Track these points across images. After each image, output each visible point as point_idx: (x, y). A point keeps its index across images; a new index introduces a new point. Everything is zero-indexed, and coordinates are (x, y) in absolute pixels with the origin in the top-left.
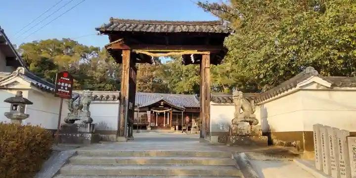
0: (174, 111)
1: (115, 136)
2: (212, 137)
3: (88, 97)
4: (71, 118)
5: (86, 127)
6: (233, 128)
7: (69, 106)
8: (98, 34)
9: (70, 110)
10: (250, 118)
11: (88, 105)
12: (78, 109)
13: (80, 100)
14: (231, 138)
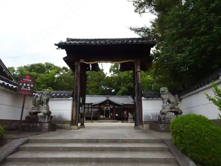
0: (116, 107)
1: (69, 125)
2: (144, 125)
3: (48, 94)
4: (34, 111)
5: (45, 118)
6: (162, 118)
7: (33, 102)
8: (57, 49)
9: (34, 105)
10: (175, 109)
11: (48, 101)
12: (39, 104)
13: (41, 97)
14: (161, 126)
